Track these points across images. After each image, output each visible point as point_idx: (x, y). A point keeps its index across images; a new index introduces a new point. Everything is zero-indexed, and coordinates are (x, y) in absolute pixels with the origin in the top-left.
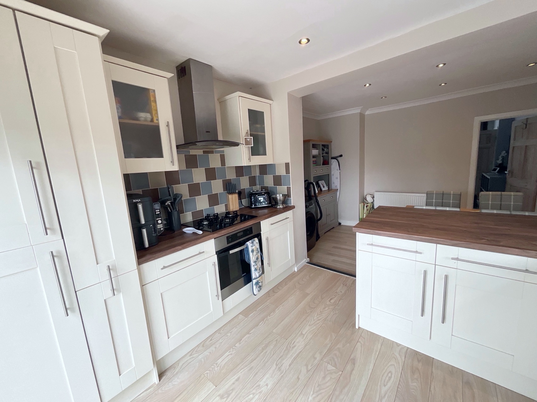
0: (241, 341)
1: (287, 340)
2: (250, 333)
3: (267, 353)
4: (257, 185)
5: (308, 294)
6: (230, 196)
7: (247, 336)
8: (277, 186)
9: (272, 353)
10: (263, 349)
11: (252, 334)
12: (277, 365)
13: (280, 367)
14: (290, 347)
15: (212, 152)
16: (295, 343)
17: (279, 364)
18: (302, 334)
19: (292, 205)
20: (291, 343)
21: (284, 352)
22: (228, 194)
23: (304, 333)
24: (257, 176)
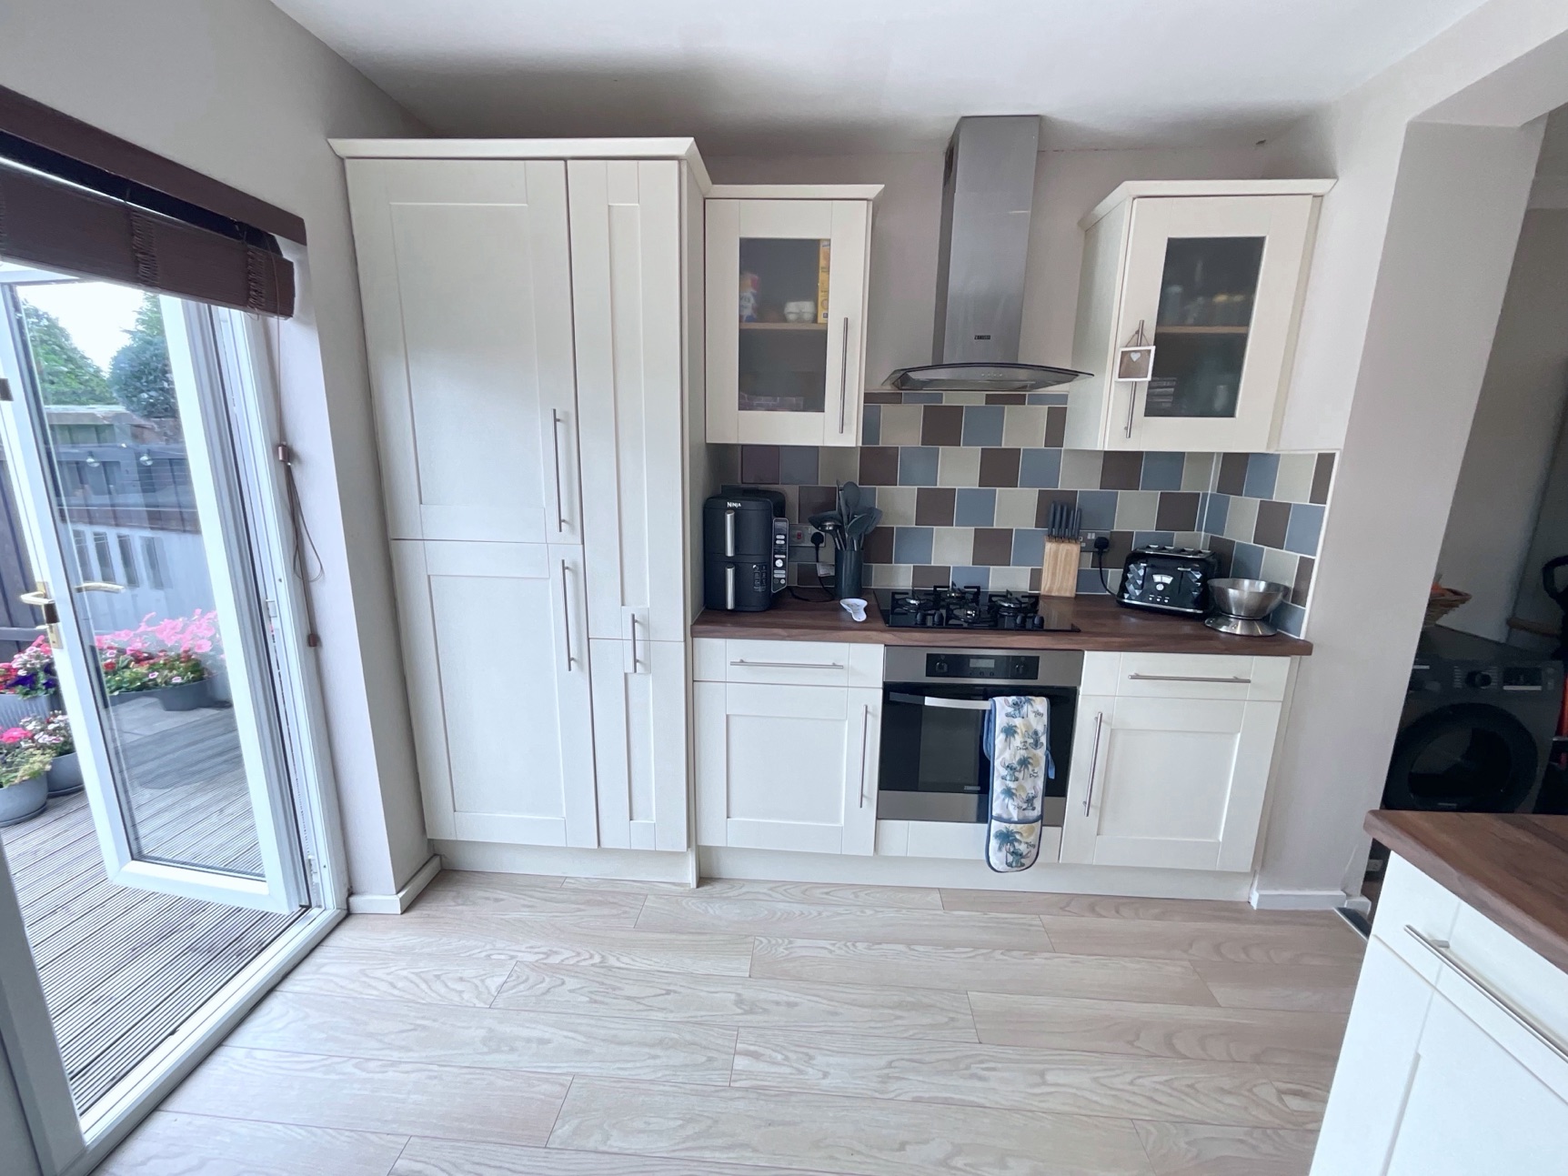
0: (876, 947)
1: (979, 1046)
2: (912, 947)
3: (899, 1022)
4: (1200, 529)
5: (1211, 1002)
6: (1050, 547)
7: (901, 947)
8: (1266, 548)
9: (911, 1032)
10: (899, 1006)
11: (913, 952)
12: (889, 1065)
13: (890, 1078)
14: (968, 1068)
15: (1020, 400)
16: (994, 1073)
17: (897, 1070)
18: (1042, 1074)
19: (1302, 637)
20: (982, 1062)
21: (938, 1061)
22: (1046, 538)
23: (1050, 1077)
24: (1205, 495)
